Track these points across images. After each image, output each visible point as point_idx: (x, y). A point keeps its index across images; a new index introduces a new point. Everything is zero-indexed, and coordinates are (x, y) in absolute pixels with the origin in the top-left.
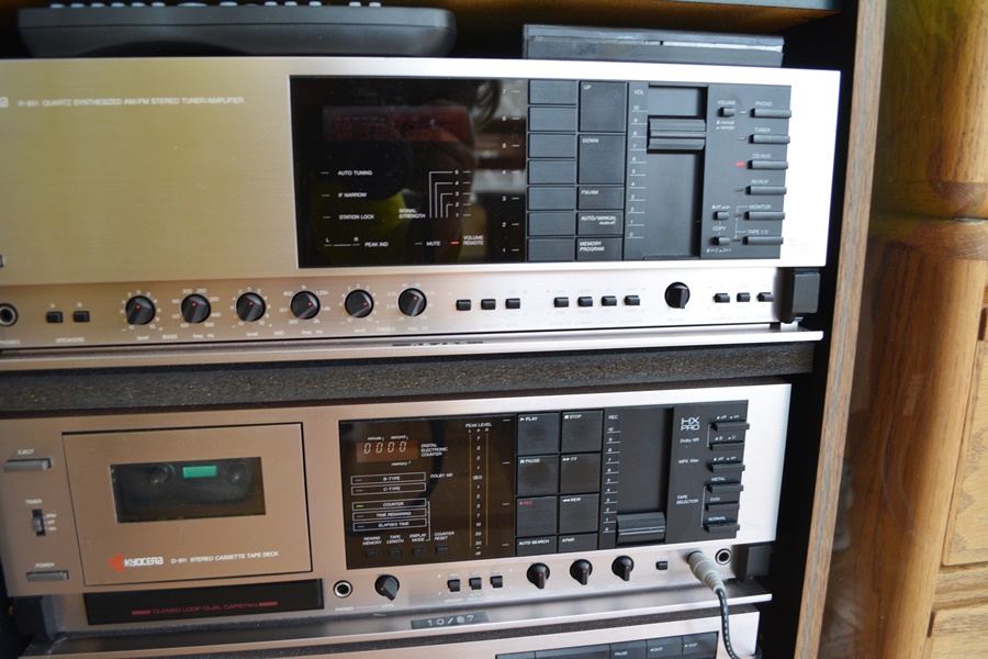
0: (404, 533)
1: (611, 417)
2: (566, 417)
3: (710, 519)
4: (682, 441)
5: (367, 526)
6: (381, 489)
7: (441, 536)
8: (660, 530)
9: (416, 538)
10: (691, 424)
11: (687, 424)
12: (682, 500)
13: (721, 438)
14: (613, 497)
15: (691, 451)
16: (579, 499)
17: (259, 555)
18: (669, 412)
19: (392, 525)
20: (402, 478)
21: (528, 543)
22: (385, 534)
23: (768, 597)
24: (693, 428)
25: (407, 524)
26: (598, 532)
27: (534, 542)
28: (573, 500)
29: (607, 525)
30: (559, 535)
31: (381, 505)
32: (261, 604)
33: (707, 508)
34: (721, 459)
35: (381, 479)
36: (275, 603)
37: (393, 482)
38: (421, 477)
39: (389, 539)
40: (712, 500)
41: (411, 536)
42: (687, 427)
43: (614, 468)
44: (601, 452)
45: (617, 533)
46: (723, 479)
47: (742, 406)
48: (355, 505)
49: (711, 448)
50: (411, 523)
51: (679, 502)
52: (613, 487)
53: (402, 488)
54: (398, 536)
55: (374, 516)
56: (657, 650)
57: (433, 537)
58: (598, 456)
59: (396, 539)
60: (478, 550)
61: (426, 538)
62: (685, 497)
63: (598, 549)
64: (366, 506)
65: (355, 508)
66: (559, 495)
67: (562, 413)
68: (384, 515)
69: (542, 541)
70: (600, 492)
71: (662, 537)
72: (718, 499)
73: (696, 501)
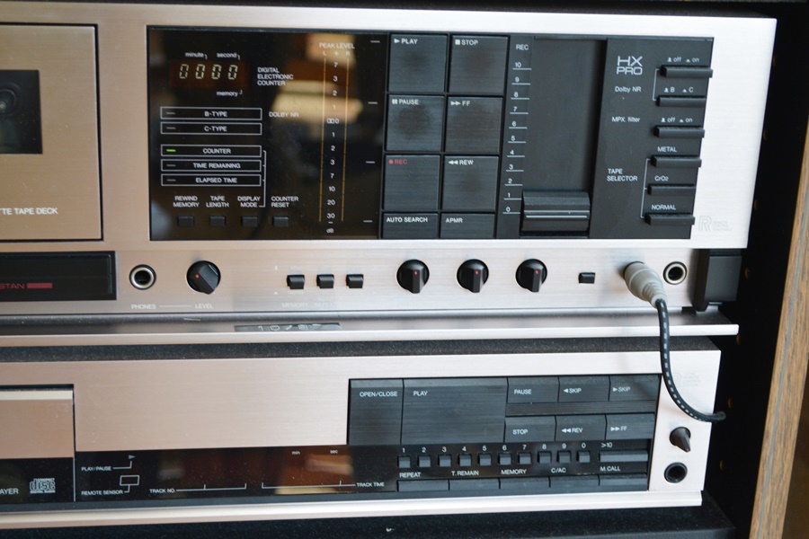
0: (231, 193)
1: (520, 47)
2: (457, 42)
3: (654, 207)
4: (618, 89)
5: (180, 180)
6: (200, 128)
7: (279, 202)
8: (582, 214)
9: (247, 202)
10: (629, 66)
11: (624, 65)
12: (615, 175)
13: (673, 90)
14: (517, 163)
15: (630, 104)
16: (471, 162)
17: (30, 211)
18: (602, 46)
19: (214, 180)
20: (230, 114)
21: (399, 219)
22: (205, 193)
23: (732, 329)
24: (633, 71)
25: (234, 180)
26: (496, 213)
27: (408, 220)
28: (464, 162)
29: (508, 203)
30: (442, 212)
31: (199, 151)
32: (30, 286)
33: (649, 191)
34: (671, 120)
35: (201, 114)
36: (49, 285)
37: (218, 119)
38: (256, 114)
39: (210, 200)
40: (658, 179)
41: (240, 198)
42: (625, 70)
43: (521, 120)
44: (504, 97)
45: (522, 215)
46: (673, 150)
47: (704, 47)
48: (165, 148)
49: (658, 103)
50: (240, 180)
51: (610, 179)
52: (518, 149)
53: (230, 128)
54: (222, 198)
55: (190, 166)
56: (572, 391)
57: (269, 201)
58: (499, 102)
59: (218, 202)
60: (330, 226)
61: (260, 202)
62: (620, 171)
63: (495, 237)
64: (179, 151)
65: (165, 153)
66: (444, 154)
67: (450, 36)
68: (204, 165)
69: (418, 219)
70: (500, 156)
71: (584, 227)
72: (666, 179)
73: (635, 178)
